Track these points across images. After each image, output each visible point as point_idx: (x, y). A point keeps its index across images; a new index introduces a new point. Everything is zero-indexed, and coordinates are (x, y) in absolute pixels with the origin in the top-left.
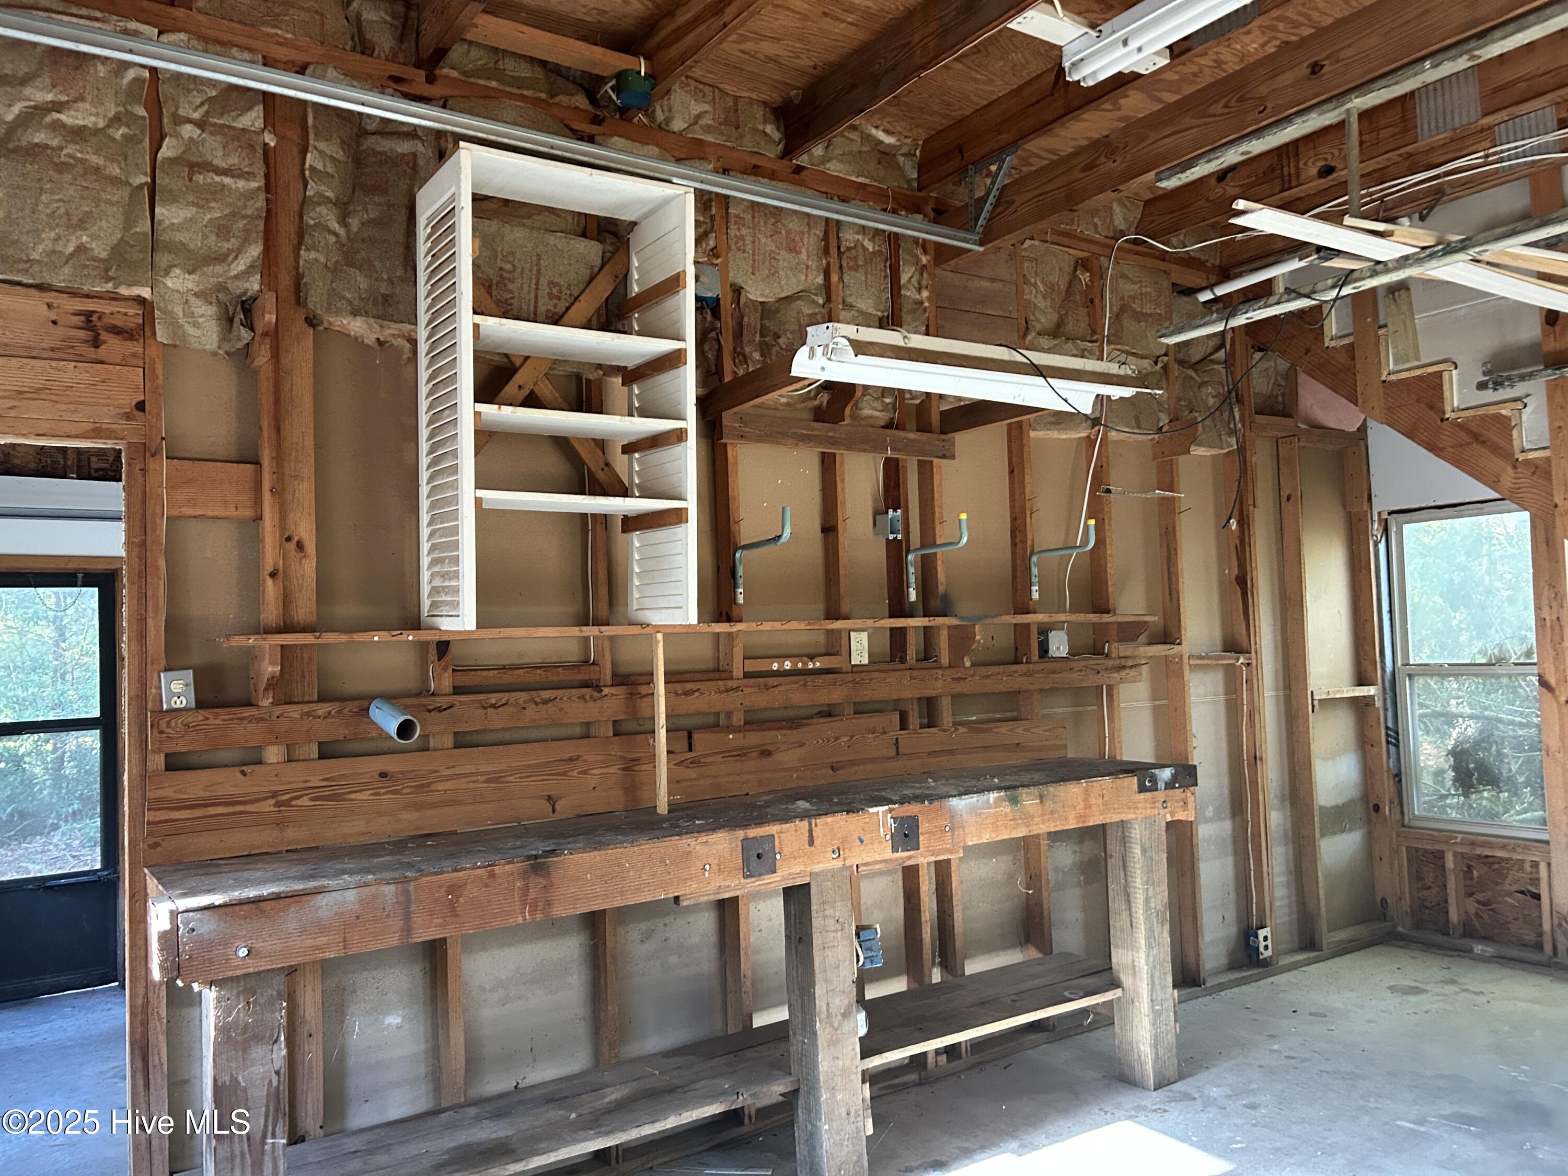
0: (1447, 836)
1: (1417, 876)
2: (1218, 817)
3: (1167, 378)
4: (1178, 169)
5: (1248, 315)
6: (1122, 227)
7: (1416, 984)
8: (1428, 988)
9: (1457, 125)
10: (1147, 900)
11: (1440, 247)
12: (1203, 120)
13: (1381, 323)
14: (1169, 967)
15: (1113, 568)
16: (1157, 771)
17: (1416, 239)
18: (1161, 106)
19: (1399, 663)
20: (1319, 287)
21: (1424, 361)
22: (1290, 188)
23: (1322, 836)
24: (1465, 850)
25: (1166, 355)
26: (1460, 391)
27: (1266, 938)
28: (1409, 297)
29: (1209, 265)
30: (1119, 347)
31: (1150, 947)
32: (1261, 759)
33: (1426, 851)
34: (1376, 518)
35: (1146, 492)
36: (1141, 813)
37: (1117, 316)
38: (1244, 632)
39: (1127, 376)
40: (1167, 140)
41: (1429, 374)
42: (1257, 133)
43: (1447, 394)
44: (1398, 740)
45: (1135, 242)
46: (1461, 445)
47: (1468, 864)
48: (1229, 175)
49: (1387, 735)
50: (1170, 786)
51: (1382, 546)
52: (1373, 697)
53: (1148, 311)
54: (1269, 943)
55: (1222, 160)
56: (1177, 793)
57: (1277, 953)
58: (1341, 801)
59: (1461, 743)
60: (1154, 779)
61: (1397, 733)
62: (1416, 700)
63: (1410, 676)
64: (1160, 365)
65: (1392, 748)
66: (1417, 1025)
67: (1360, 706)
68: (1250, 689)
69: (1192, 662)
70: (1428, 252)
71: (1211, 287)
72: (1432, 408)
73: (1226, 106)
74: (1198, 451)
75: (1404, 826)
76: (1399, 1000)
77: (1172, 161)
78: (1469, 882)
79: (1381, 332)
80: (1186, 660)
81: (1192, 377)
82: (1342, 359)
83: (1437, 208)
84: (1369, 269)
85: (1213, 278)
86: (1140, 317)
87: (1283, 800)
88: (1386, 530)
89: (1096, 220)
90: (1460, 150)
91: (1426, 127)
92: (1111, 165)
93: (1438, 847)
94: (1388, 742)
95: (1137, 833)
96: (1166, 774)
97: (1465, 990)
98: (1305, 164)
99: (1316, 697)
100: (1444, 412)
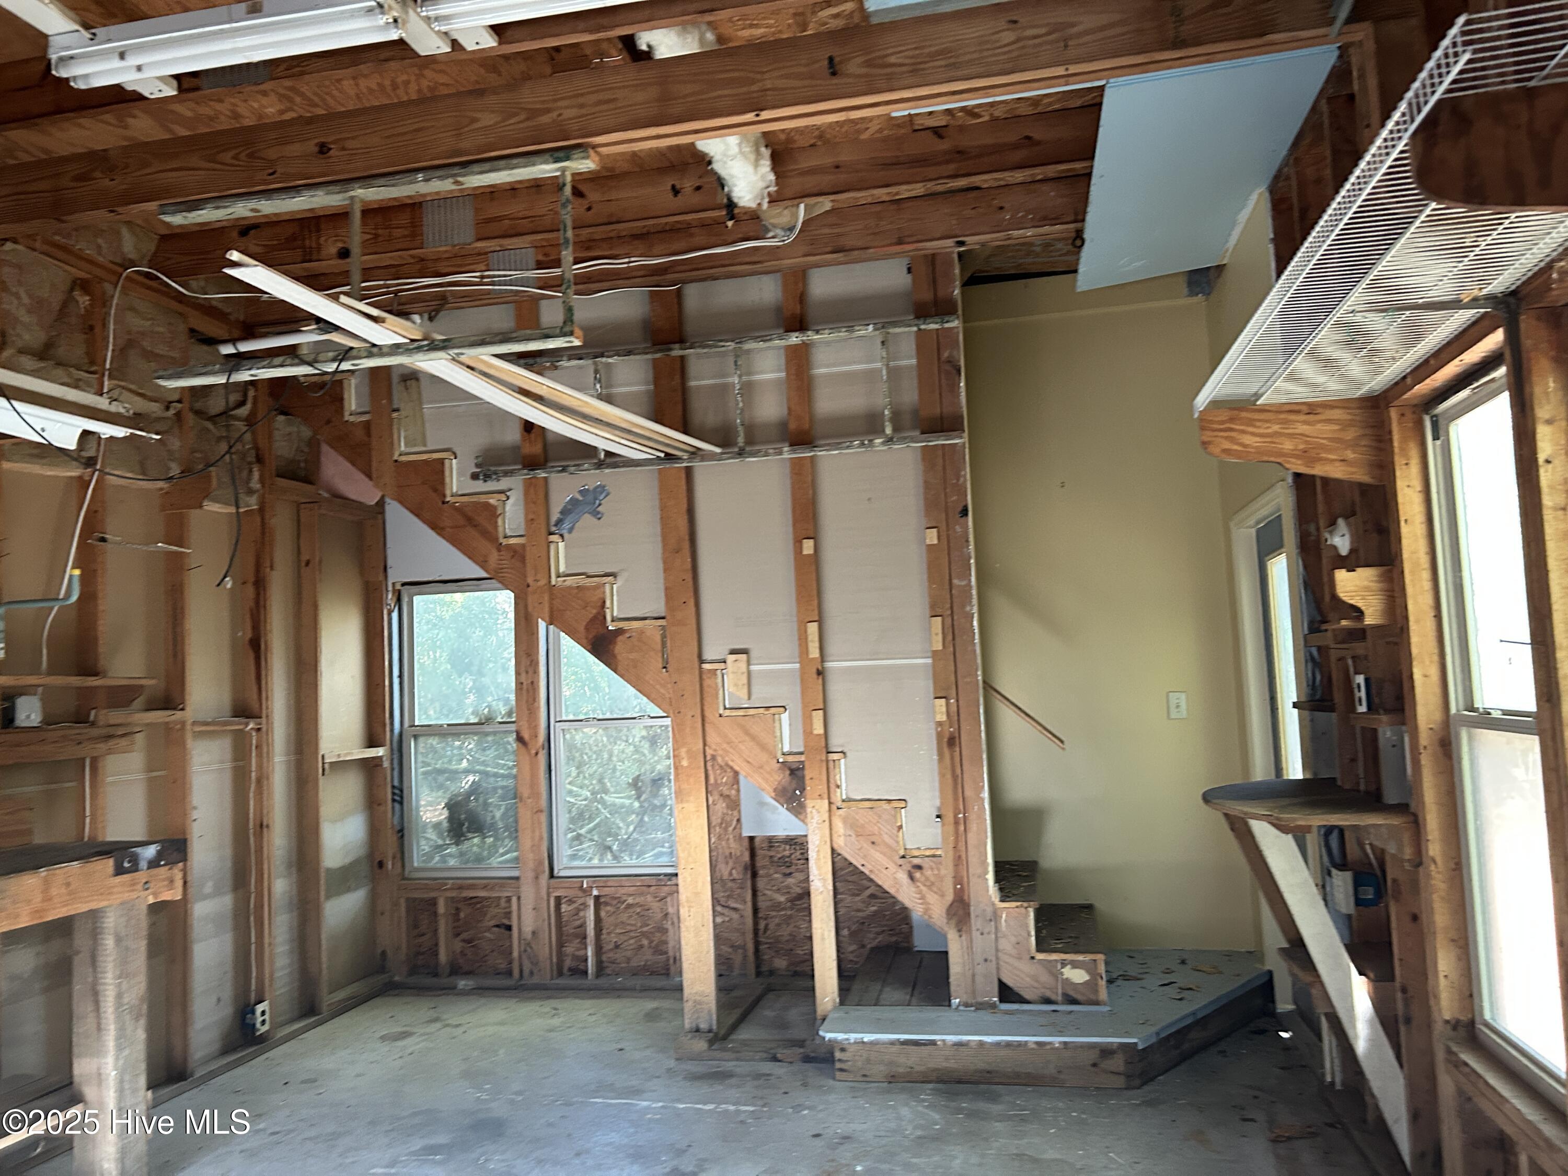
0: (438, 884)
1: (414, 925)
2: (217, 892)
3: (181, 427)
4: (182, 207)
5: (253, 372)
6: (133, 256)
7: (405, 1029)
8: (415, 1030)
9: (456, 242)
10: (119, 996)
11: (426, 343)
12: (212, 165)
13: (395, 406)
14: (143, 1066)
15: (105, 626)
16: (138, 850)
17: (406, 330)
18: (171, 136)
19: (406, 724)
20: (321, 357)
21: (430, 448)
22: (310, 261)
23: (328, 897)
24: (454, 894)
25: (179, 401)
26: (458, 480)
27: (263, 1013)
28: (419, 387)
29: (232, 318)
30: (123, 384)
31: (119, 1048)
32: (268, 826)
33: (422, 900)
34: (390, 588)
35: (147, 544)
36: (116, 899)
37: (122, 350)
38: (255, 696)
39: (118, 414)
40: (174, 174)
41: (434, 460)
42: (267, 194)
43: (447, 480)
44: (402, 797)
45: (148, 275)
46: (456, 527)
47: (456, 905)
48: (252, 232)
49: (394, 794)
50: (154, 864)
51: (395, 615)
52: (380, 758)
53: (161, 352)
54: (267, 1017)
55: (230, 211)
56: (163, 872)
57: (275, 1026)
58: (348, 860)
59: (455, 795)
60: (135, 860)
61: (401, 791)
62: (420, 758)
63: (416, 737)
64: (172, 412)
65: (397, 806)
66: (401, 1068)
67: (369, 767)
68: (260, 756)
69: (198, 729)
70: (416, 344)
71: (233, 341)
72: (435, 490)
73: (234, 158)
74: (211, 507)
75: (404, 879)
76: (387, 1049)
77: (175, 197)
78: (456, 924)
79: (395, 415)
80: (188, 727)
81: (208, 430)
82: (360, 434)
83: (442, 313)
84: (366, 349)
85: (236, 333)
86: (149, 356)
87: (289, 866)
88: (399, 600)
89: (100, 241)
90: (460, 266)
91: (430, 237)
92: (107, 182)
93: (433, 895)
94: (394, 800)
95: (110, 921)
96: (150, 851)
97: (447, 1025)
98: (326, 241)
99: (327, 761)
100: (444, 496)
